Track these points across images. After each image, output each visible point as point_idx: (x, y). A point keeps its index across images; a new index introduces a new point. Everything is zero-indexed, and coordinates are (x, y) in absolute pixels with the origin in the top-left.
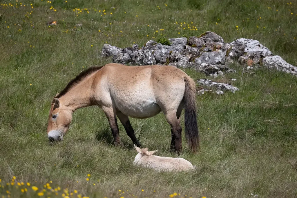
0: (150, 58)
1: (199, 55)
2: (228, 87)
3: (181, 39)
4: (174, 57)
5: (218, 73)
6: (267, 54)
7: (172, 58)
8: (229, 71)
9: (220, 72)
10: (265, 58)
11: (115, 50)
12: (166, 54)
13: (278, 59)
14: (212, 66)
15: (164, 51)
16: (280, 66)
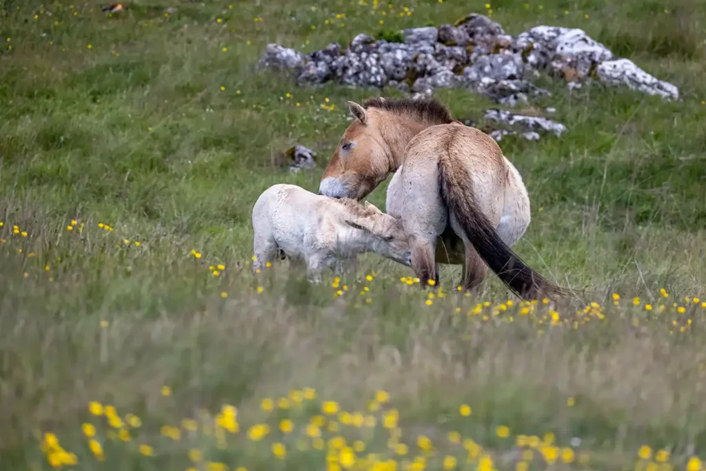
0: (374, 70)
1: (468, 62)
2: (547, 125)
3: (424, 30)
4: (423, 68)
5: (516, 98)
6: (603, 58)
7: (418, 69)
8: (537, 92)
9: (520, 95)
10: (601, 64)
11: (291, 57)
12: (405, 60)
13: (627, 66)
14: (505, 82)
15: (399, 55)
16: (633, 80)
